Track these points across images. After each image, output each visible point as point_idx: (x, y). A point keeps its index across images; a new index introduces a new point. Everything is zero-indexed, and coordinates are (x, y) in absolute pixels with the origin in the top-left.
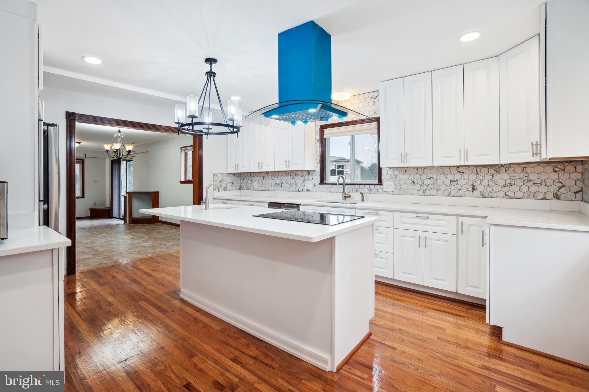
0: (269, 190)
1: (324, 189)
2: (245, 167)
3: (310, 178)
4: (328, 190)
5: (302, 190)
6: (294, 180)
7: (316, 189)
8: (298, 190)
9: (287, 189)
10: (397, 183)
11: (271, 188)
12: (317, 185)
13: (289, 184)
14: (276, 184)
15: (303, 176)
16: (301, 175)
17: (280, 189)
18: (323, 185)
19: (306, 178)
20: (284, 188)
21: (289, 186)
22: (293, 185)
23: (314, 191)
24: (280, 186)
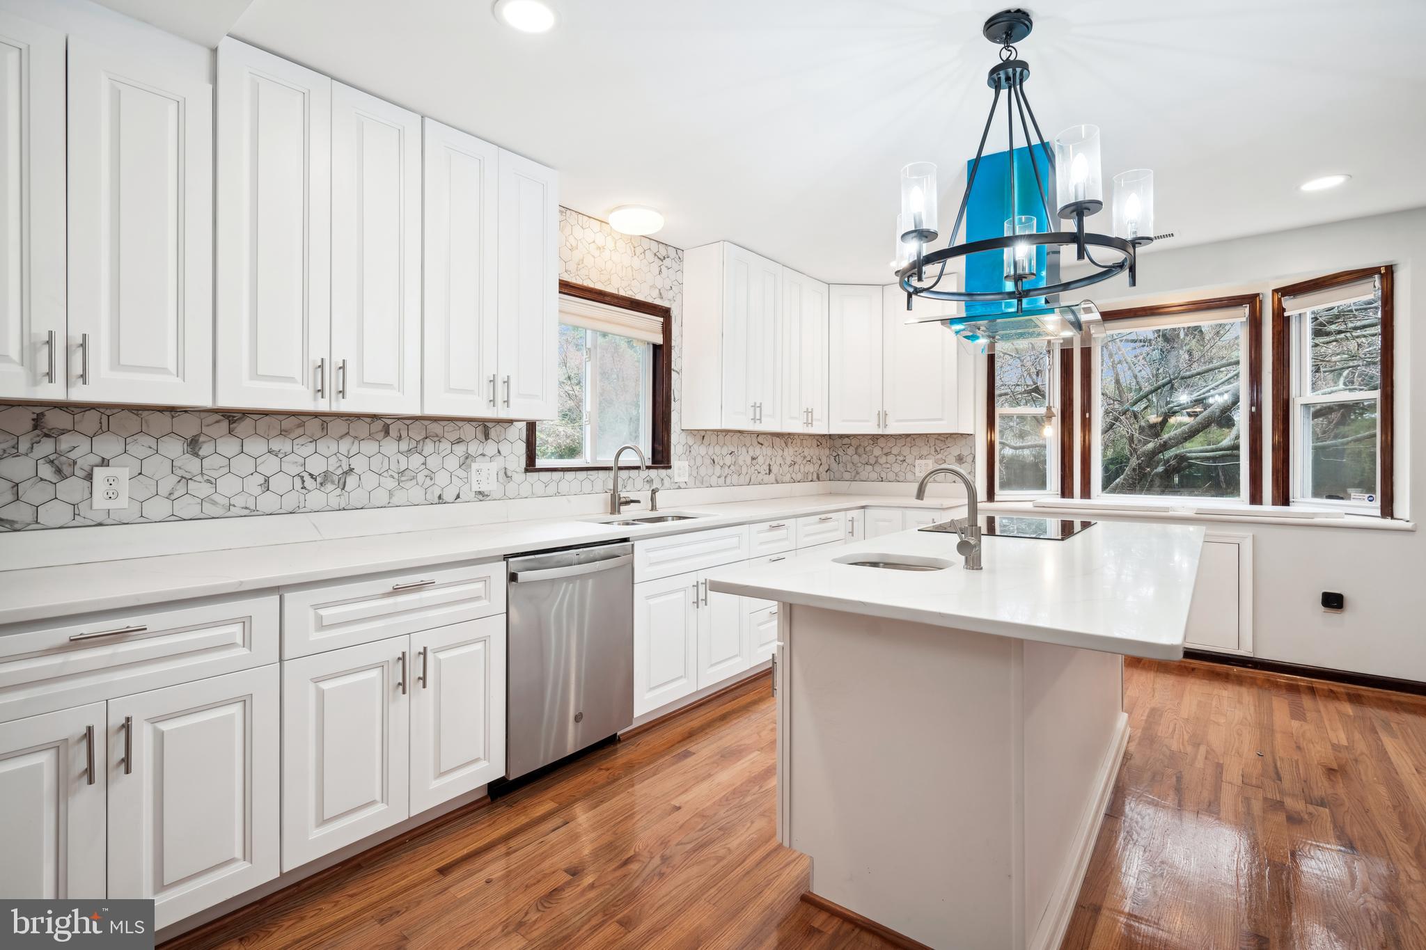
0: (252, 512)
1: (539, 488)
2: (164, 370)
3: (490, 448)
4: (552, 489)
5: (458, 497)
6: (416, 460)
7: (511, 487)
8: (440, 497)
9: (381, 496)
10: (692, 462)
11: (268, 501)
12: (515, 476)
13: (390, 472)
14: (307, 478)
15: (459, 441)
16: (454, 437)
17: (334, 501)
18: (535, 475)
19: (474, 448)
20: (357, 497)
21: (390, 484)
22: (414, 478)
23: (505, 497)
24: (329, 487)
